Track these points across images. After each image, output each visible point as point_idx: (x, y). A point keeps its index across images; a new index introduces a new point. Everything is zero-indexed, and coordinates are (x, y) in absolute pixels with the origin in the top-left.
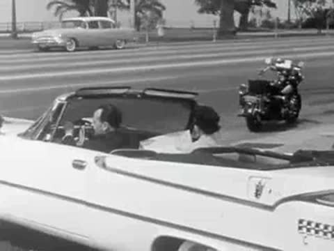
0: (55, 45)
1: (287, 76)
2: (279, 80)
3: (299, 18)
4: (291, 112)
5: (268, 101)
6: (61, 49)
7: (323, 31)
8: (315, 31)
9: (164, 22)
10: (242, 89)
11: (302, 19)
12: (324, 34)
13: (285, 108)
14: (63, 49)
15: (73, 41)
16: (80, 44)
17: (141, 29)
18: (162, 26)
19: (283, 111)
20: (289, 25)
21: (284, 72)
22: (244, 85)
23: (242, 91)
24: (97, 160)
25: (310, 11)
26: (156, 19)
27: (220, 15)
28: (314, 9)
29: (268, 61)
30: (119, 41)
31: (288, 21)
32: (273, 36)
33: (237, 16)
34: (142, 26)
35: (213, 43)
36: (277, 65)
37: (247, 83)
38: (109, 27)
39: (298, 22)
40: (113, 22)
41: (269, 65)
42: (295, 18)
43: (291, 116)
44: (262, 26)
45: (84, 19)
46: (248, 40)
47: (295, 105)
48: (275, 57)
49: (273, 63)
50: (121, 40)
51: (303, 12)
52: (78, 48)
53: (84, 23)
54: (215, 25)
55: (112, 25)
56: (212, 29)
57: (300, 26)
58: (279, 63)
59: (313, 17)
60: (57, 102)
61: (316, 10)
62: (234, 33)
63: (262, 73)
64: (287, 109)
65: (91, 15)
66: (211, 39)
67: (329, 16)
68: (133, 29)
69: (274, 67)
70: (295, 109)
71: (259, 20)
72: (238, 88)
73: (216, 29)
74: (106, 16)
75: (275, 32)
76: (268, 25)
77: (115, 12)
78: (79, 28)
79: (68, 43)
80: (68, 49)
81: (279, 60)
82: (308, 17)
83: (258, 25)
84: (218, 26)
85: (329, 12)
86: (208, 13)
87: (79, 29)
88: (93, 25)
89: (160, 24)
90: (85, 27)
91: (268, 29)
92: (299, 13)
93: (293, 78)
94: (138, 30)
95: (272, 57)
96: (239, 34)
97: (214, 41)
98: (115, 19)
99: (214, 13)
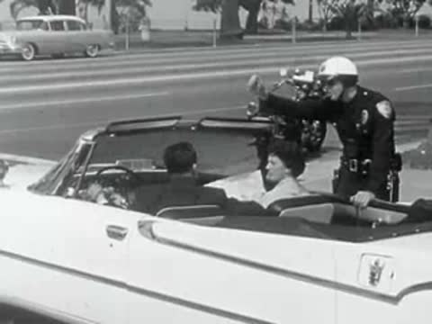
0: (7, 52)
1: (307, 92)
2: (297, 98)
3: (323, 17)
4: (313, 138)
5: (284, 123)
6: (14, 57)
7: (353, 34)
8: (343, 34)
9: (148, 22)
10: (251, 108)
11: (327, 19)
12: (355, 38)
13: (306, 132)
14: (18, 57)
15: (31, 47)
16: (40, 50)
17: (120, 31)
18: (146, 27)
19: (304, 136)
20: (310, 26)
21: (305, 86)
22: (253, 104)
23: (251, 111)
24: (141, 226)
25: (336, 8)
26: (139, 18)
27: (222, 13)
28: (342, 6)
29: (283, 72)
30: (90, 47)
31: (310, 21)
32: (290, 40)
33: (243, 14)
34: (120, 28)
35: (214, 50)
36: (296, 77)
37: (258, 101)
38: (79, 29)
39: (322, 22)
40: (83, 21)
41: (284, 77)
42: (318, 16)
43: (314, 143)
44: (275, 27)
45: (45, 18)
46: (257, 45)
47: (318, 130)
48: (293, 68)
49: (290, 75)
50: (94, 46)
51: (328, 9)
52: (37, 56)
53: (46, 23)
54: (215, 26)
55: (81, 27)
56: (211, 31)
57: (324, 28)
58: (298, 74)
59: (341, 15)
60: (82, 143)
61: (345, 6)
62: (240, 36)
63: (276, 87)
64: (308, 134)
65: (55, 13)
66: (211, 44)
67: (361, 14)
68: (110, 31)
69: (291, 80)
70: (318, 134)
71: (272, 19)
72: (246, 107)
73: (217, 31)
74: (74, 14)
75: (293, 35)
76: (284, 26)
77: (86, 9)
78: (39, 30)
79: (26, 50)
80: (25, 57)
81: (297, 71)
82: (334, 15)
83: (271, 26)
84: (218, 27)
85: (362, 9)
86: (206, 10)
87: (40, 32)
88: (57, 26)
89: (144, 24)
90: (47, 29)
91: (282, 31)
92: (324, 10)
93: (316, 94)
94: (116, 33)
95: (288, 68)
96: (246, 37)
97: (215, 46)
98: (85, 17)
99: (213, 10)
